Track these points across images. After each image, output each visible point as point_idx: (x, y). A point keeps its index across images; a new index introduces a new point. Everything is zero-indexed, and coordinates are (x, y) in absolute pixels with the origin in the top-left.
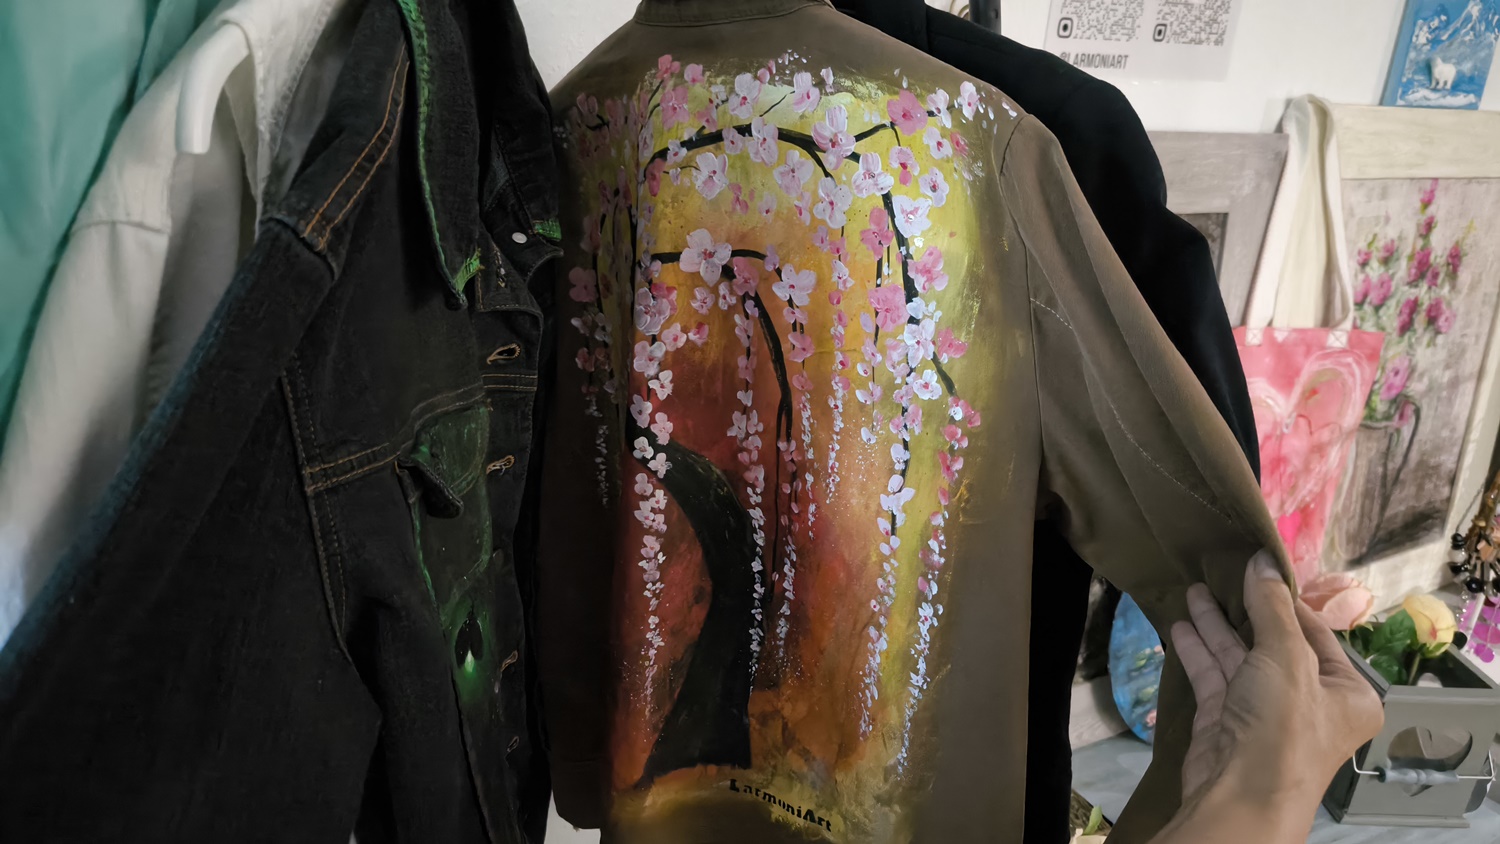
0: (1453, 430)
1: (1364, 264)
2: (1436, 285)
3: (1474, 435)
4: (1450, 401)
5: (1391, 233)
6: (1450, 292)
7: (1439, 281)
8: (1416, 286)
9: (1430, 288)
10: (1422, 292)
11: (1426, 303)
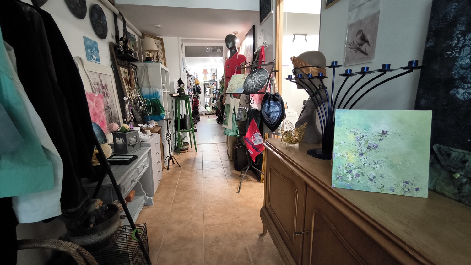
0: (116, 112)
3: (119, 112)
4: (114, 108)
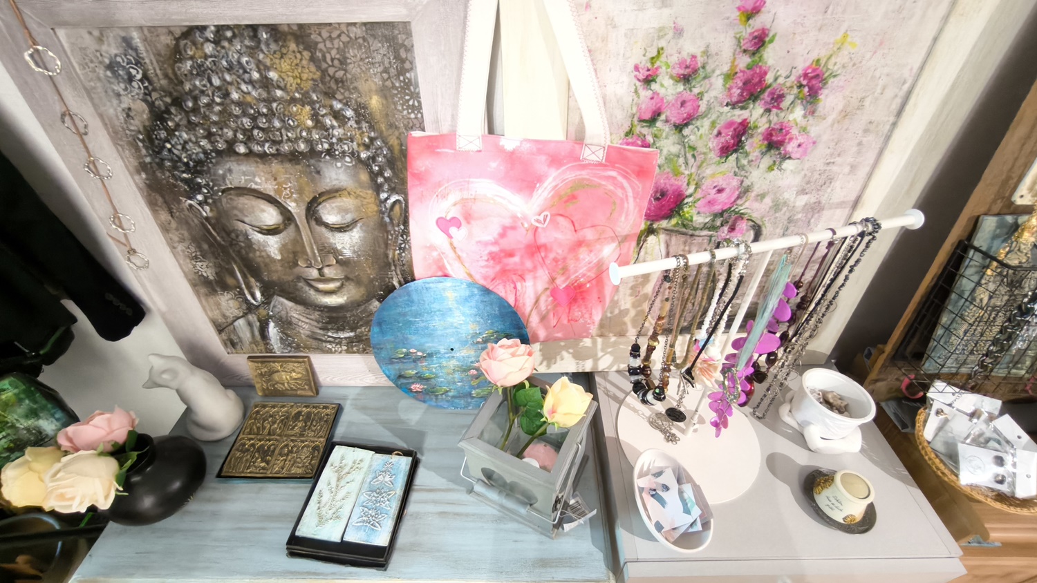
1: (648, 81)
2: (778, 108)
5: (690, 47)
6: (805, 116)
7: (785, 103)
8: (742, 108)
9: (768, 111)
10: (755, 113)
11: (763, 126)
